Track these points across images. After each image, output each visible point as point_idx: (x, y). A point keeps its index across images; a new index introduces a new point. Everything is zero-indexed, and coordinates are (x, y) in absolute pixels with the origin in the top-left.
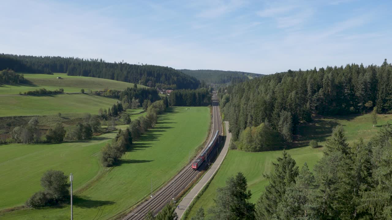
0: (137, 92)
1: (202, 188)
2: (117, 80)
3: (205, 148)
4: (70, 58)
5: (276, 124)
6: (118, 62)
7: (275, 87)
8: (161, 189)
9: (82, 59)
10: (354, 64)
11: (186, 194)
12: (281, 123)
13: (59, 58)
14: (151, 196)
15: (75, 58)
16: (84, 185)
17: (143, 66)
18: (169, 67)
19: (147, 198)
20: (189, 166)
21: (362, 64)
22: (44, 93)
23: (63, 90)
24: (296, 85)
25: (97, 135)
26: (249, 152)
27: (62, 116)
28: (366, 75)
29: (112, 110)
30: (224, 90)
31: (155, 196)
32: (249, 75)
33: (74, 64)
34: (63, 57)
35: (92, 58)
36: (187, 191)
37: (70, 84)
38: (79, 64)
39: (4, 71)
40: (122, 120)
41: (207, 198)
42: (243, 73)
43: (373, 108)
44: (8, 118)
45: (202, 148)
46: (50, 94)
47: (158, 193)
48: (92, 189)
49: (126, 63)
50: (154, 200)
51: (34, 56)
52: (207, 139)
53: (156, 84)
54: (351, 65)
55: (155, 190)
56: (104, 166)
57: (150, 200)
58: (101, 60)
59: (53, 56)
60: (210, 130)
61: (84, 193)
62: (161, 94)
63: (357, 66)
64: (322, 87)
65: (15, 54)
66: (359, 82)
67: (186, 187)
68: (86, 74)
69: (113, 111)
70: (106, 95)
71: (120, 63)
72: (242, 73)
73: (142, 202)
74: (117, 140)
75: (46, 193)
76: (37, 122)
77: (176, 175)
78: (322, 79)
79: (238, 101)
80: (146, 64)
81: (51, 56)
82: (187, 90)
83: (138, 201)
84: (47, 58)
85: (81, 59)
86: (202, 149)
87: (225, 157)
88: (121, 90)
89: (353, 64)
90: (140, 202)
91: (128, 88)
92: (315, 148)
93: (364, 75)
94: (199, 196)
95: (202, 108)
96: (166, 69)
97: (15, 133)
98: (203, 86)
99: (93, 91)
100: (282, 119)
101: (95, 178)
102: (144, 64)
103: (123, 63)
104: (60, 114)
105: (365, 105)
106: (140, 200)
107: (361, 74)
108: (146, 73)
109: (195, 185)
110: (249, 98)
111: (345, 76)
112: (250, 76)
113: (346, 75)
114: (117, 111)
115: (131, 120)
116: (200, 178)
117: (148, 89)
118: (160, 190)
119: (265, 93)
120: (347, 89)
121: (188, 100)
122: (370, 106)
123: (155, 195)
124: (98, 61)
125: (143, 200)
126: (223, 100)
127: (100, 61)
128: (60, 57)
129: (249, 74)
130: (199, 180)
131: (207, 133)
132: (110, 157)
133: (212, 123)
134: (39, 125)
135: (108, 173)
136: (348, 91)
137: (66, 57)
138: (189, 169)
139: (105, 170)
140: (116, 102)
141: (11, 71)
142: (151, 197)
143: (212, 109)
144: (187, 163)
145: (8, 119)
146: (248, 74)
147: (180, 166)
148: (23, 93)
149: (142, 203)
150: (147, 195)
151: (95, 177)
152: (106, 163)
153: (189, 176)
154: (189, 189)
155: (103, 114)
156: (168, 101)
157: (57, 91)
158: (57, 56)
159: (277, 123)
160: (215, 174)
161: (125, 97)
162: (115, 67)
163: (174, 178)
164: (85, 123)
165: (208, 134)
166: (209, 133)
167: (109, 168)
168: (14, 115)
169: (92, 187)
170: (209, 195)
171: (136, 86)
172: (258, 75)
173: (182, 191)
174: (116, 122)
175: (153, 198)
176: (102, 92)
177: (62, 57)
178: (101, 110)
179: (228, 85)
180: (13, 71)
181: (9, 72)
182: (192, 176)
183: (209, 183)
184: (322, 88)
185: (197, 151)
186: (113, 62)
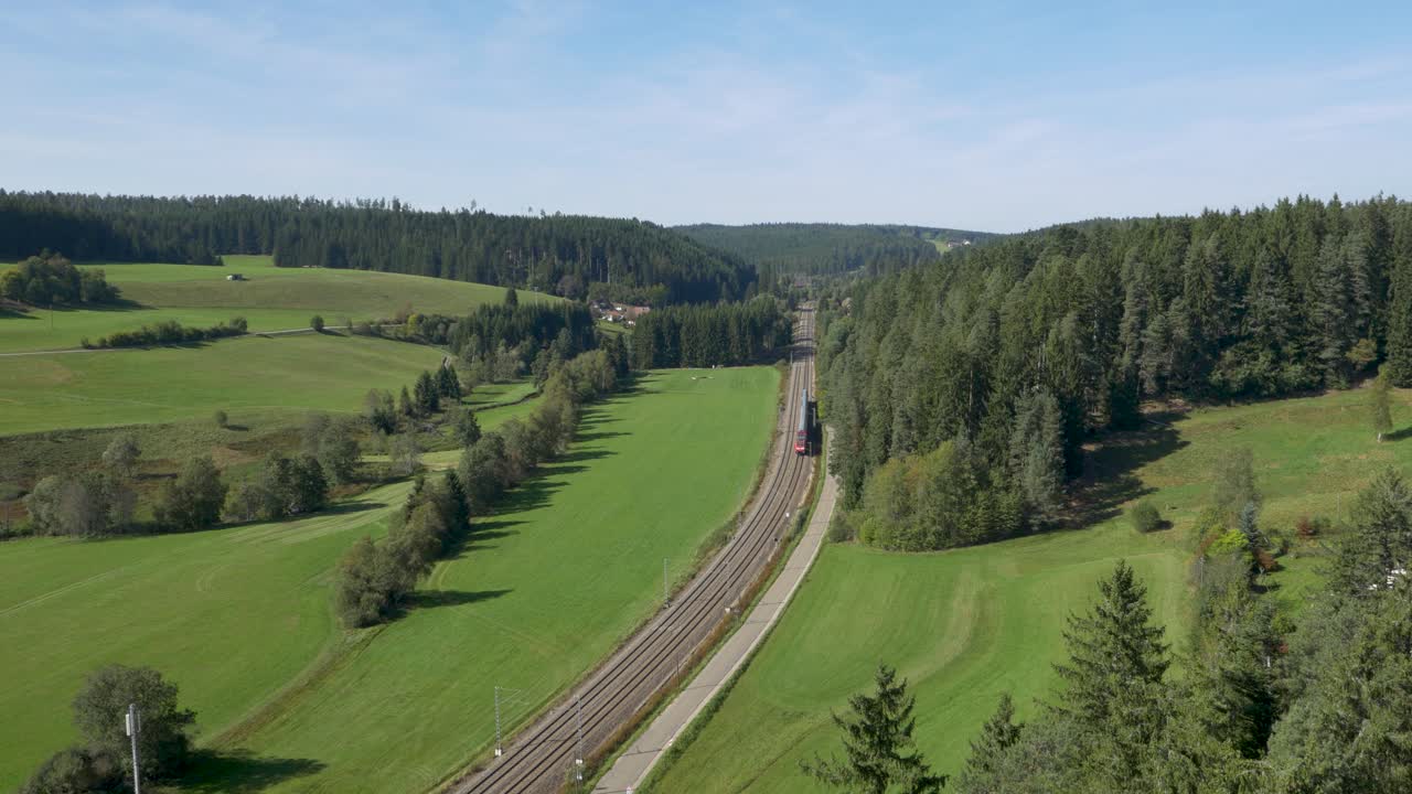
0: (514, 319)
1: (695, 714)
2: (452, 277)
3: (736, 540)
4: (285, 201)
5: (1000, 442)
6: (453, 208)
7: (1001, 298)
8: (542, 717)
9: (329, 203)
10: (1307, 196)
11: (632, 738)
12: (1018, 437)
13: (246, 199)
14: (498, 752)
15: (302, 199)
16: (255, 708)
17: (547, 219)
18: (641, 219)
19: (482, 758)
20: (661, 619)
21: (1336, 197)
22: (173, 337)
23: (244, 325)
24: (1079, 289)
25: (346, 496)
26: (897, 553)
27: (229, 423)
28: (1351, 242)
29: (417, 393)
30: (839, 301)
31: (511, 752)
32: (938, 237)
33: (297, 221)
34: (261, 199)
35: (363, 198)
36: (637, 726)
37: (273, 301)
38: (316, 223)
39: (32, 259)
40: (449, 431)
41: (709, 755)
42: (918, 231)
43: (1377, 367)
44: (28, 438)
45: (725, 540)
46: (195, 339)
47: (526, 739)
48: (283, 724)
49: (482, 213)
50: (502, 771)
51: (157, 196)
52: (750, 502)
53: (592, 284)
54: (1293, 201)
55: (521, 721)
56: (347, 625)
57: (489, 770)
58: (397, 204)
59: (223, 196)
60: (766, 463)
61: (250, 739)
62: (607, 322)
63: (1318, 205)
64: (1180, 293)
65: (93, 193)
66: (1323, 268)
67: (637, 709)
68: (337, 258)
69: (420, 396)
70: (401, 336)
71: (460, 211)
72: (914, 232)
73: (457, 777)
74: (409, 517)
75: (94, 752)
76: (133, 450)
77: (610, 658)
78: (1181, 262)
79: (869, 352)
80: (558, 213)
81: (216, 196)
82: (697, 309)
83: (448, 771)
84: (205, 203)
85: (325, 203)
86: (726, 543)
87: (806, 575)
88: (459, 315)
89: (1304, 197)
90: (452, 779)
91: (484, 308)
92: (1149, 531)
93: (1341, 240)
94: (680, 748)
95: (752, 373)
96: (629, 227)
97: (43, 498)
98: (766, 288)
99: (353, 321)
100: (1023, 421)
101: (302, 676)
102: (550, 213)
103: (472, 213)
104: (223, 418)
105: (1348, 354)
106: (452, 768)
107: (1329, 237)
108: (553, 246)
109: (672, 699)
110: (910, 340)
111: (1267, 249)
112: (943, 239)
113: (1272, 244)
114: (437, 393)
115: (482, 429)
116: (696, 666)
117: (557, 308)
118: (537, 722)
119: (965, 320)
120: (1275, 297)
121: (702, 344)
122: (1369, 359)
123: (512, 744)
124: (386, 207)
125: (465, 771)
126: (830, 342)
127: (391, 208)
128: (250, 196)
129: (940, 235)
130: (690, 677)
131: (755, 477)
132: (371, 590)
133: (777, 434)
134: (143, 462)
135: (355, 654)
136: (1280, 303)
137: (272, 198)
138: (661, 629)
139: (350, 639)
140: (434, 359)
141: (58, 262)
142: (496, 757)
143: (786, 376)
144: (659, 604)
145: (32, 442)
146: (936, 232)
147: (630, 620)
148: (94, 341)
149: (457, 783)
150: (484, 744)
151: (304, 672)
152: (355, 614)
153: (654, 664)
154: (647, 716)
155: (380, 409)
156: (629, 352)
157: (220, 328)
158: (238, 195)
159: (1006, 437)
160: (758, 649)
161: (473, 342)
162: (445, 229)
163: (598, 669)
164: (298, 455)
165: (757, 479)
166: (762, 476)
167: (364, 633)
168: (55, 427)
169: (285, 716)
170: (721, 740)
171: (512, 298)
172: (971, 236)
173: (620, 727)
174: (425, 439)
175: (505, 757)
176: (386, 323)
177: (257, 198)
178: (373, 396)
179: (855, 278)
180: (64, 260)
181: (51, 263)
182: (665, 661)
183: (728, 689)
184: (1178, 297)
185: (705, 551)
186: (436, 210)
